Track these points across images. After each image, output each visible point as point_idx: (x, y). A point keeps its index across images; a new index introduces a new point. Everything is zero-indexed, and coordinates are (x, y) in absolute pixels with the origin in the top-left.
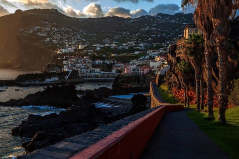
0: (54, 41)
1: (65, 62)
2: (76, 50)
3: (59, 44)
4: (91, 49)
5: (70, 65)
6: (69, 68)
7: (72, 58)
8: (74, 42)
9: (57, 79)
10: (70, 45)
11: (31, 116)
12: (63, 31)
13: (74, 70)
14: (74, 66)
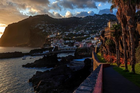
0: (47, 31)
1: (52, 42)
2: (57, 36)
3: (49, 33)
4: (64, 35)
5: (54, 44)
6: (54, 45)
7: (55, 40)
8: (56, 31)
9: (48, 51)
10: (54, 33)
11: (37, 72)
12: (50, 26)
13: (56, 46)
14: (56, 44)
